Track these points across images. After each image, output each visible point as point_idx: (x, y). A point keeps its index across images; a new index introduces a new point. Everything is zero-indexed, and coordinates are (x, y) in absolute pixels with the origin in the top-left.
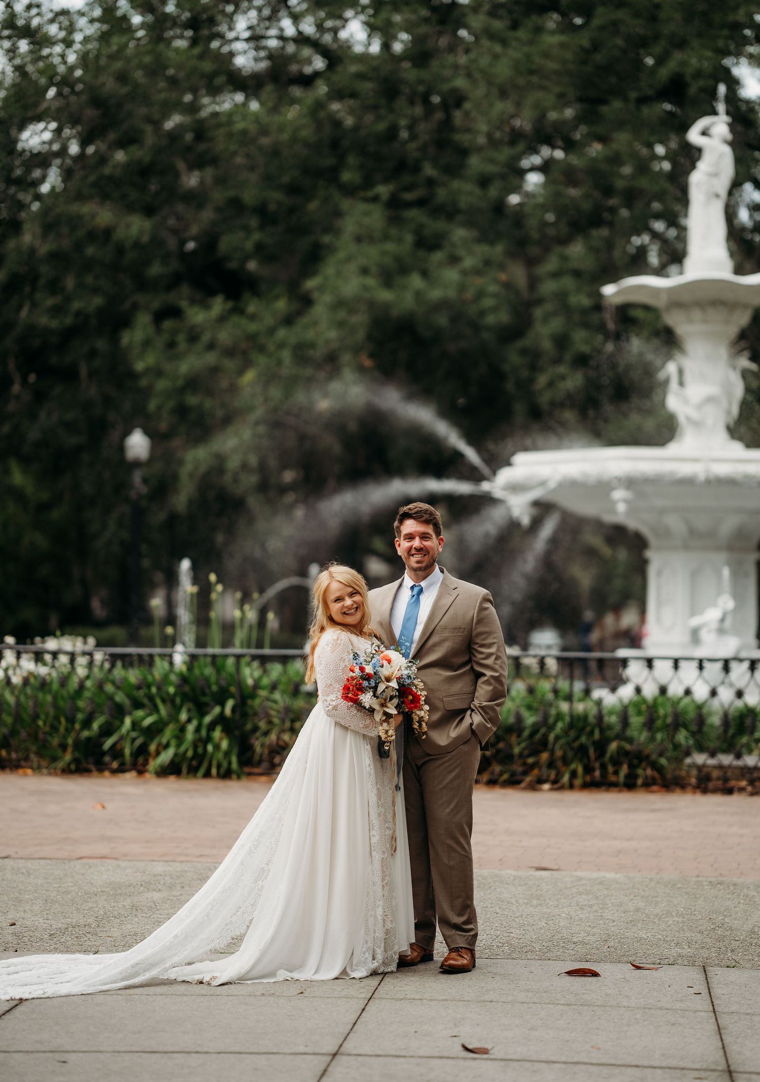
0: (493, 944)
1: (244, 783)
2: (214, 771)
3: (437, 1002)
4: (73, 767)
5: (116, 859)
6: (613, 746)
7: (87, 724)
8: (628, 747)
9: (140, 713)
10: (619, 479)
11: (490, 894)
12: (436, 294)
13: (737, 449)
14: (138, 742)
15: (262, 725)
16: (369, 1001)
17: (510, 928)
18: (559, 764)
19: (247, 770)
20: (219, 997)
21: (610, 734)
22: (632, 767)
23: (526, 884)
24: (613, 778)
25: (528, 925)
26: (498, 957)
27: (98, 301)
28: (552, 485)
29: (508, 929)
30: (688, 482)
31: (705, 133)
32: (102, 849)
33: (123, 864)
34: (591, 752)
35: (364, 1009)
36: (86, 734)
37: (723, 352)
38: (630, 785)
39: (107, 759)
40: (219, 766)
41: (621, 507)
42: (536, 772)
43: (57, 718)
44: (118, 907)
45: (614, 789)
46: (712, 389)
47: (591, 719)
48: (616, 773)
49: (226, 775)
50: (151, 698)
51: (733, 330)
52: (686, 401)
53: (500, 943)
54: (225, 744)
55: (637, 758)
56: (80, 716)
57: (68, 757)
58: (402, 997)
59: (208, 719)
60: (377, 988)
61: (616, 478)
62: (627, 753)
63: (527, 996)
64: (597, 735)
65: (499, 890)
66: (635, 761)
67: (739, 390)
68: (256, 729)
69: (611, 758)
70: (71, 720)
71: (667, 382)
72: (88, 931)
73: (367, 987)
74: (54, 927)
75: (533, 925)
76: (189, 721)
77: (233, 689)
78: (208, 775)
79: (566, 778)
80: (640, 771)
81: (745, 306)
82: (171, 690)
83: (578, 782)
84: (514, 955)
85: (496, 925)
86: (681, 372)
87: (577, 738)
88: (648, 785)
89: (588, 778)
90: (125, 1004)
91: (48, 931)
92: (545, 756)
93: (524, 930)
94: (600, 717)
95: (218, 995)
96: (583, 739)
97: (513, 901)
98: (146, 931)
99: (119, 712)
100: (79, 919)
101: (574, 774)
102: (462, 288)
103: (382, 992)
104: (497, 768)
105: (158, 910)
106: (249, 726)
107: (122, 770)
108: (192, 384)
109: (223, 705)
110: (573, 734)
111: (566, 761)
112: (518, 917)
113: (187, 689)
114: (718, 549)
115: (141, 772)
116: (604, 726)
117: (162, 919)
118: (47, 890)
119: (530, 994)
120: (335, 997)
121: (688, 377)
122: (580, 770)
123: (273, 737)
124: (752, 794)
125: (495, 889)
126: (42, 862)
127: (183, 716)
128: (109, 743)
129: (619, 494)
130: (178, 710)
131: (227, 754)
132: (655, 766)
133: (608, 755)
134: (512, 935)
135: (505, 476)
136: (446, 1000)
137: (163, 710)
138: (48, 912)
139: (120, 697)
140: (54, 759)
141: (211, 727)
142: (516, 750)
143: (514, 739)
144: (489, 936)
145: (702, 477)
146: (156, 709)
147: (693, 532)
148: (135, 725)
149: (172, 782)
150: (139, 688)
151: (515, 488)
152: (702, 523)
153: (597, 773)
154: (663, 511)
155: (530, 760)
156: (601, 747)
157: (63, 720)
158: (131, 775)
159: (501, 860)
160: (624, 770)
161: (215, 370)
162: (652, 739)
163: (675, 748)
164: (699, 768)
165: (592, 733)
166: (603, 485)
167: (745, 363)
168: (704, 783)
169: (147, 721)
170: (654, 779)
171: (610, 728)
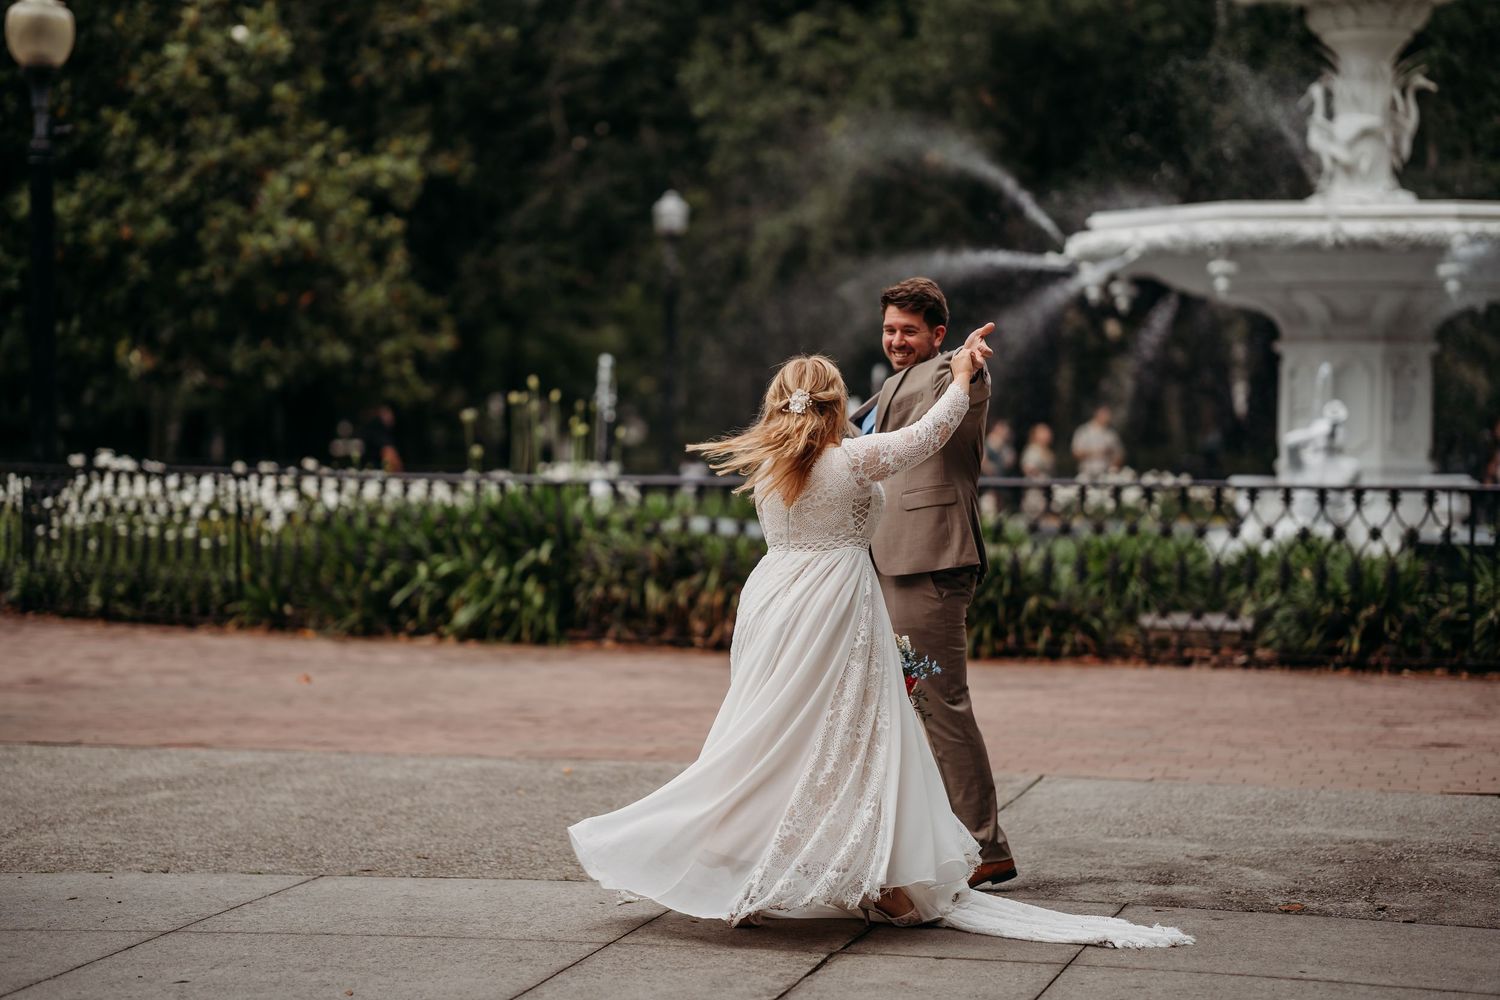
1: (564, 651)
2: (525, 635)
4: (359, 628)
6: (1032, 603)
7: (377, 572)
8: (1051, 603)
9: (436, 558)
10: (1216, 246)
13: (1405, 202)
14: (439, 593)
15: (586, 573)
19: (571, 632)
21: (1029, 587)
22: (1058, 631)
24: (1032, 646)
27: (652, 27)
28: (1133, 255)
30: (1312, 247)
34: (1001, 610)
36: (376, 586)
37: (1387, 67)
38: (1053, 654)
39: (403, 618)
40: (532, 627)
41: (1221, 284)
43: (341, 565)
45: (1033, 660)
46: (1371, 119)
47: (1004, 568)
48: (1035, 638)
49: (541, 639)
50: (454, 540)
51: (1404, 37)
52: (1331, 137)
54: (538, 600)
55: (1064, 619)
56: (371, 562)
57: (354, 616)
59: (520, 566)
61: (1212, 244)
62: (1050, 613)
64: (1006, 589)
66: (1061, 623)
67: (1411, 120)
68: (579, 580)
69: (1029, 618)
70: (359, 567)
71: (1310, 111)
76: (496, 568)
77: (552, 528)
78: (517, 640)
80: (1067, 638)
81: (1418, 3)
82: (476, 528)
83: (985, 650)
86: (1329, 95)
87: (980, 593)
88: (1077, 654)
89: (999, 646)
94: (1016, 565)
96: (990, 594)
99: (416, 555)
101: (979, 641)
106: (572, 577)
107: (419, 632)
108: (769, 132)
109: (538, 546)
113: (497, 528)
114: (1372, 338)
115: (441, 637)
116: (1022, 576)
121: (1338, 105)
122: (987, 633)
123: (598, 591)
124: (1216, 666)
127: (489, 564)
128: (398, 598)
129: (1218, 267)
130: (483, 554)
131: (544, 610)
132: (1087, 629)
133: (1023, 618)
135: (1076, 245)
137: (468, 553)
139: (418, 539)
140: (340, 617)
141: (524, 577)
145: (1329, 241)
146: (458, 552)
147: (1336, 316)
148: (431, 576)
149: (473, 649)
150: (439, 525)
151: (1094, 258)
152: (1348, 304)
153: (1011, 639)
154: (1288, 289)
156: (1015, 602)
157: (350, 571)
158: (428, 641)
160: (1046, 634)
161: (802, 115)
162: (1085, 593)
163: (1119, 605)
164: (1145, 632)
165: (1001, 586)
166: (1197, 255)
167: (1420, 81)
168: (1154, 651)
169: (445, 568)
170: (1085, 646)
171: (1029, 578)
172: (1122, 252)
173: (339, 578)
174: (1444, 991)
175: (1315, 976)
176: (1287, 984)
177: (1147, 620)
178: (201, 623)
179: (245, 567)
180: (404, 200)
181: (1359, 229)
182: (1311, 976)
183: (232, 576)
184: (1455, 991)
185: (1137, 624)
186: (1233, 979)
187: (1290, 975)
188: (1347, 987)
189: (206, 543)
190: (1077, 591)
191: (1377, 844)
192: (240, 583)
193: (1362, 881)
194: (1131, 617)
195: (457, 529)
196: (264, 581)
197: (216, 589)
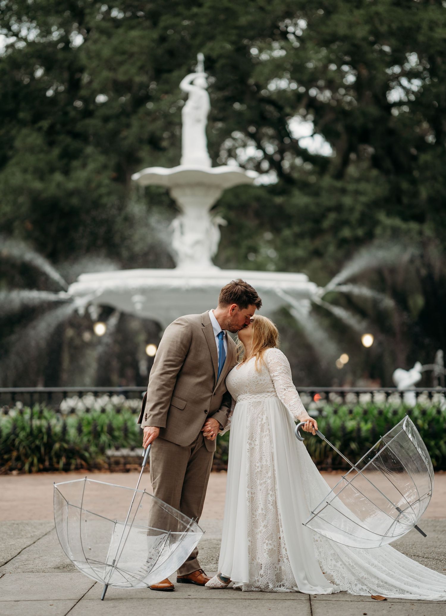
6: (57, 446)
8: (66, 446)
10: (136, 289)
12: (71, 185)
18: (23, 458)
21: (55, 439)
22: (68, 458)
24: (56, 466)
28: (99, 293)
31: (192, 83)
34: (42, 449)
37: (205, 213)
38: (66, 469)
41: (138, 306)
42: (10, 464)
45: (57, 472)
46: (199, 236)
47: (44, 430)
48: (58, 463)
51: (212, 201)
52: (183, 243)
55: (71, 453)
62: (65, 450)
64: (45, 440)
66: (70, 455)
69: (55, 453)
71: (173, 231)
79: (27, 467)
80: (73, 461)
81: (217, 187)
83: (34, 469)
86: (182, 226)
87: (33, 442)
88: (78, 469)
89: (41, 466)
92: (15, 454)
94: (49, 428)
96: (37, 442)
101: (32, 464)
110: (31, 439)
111: (27, 456)
116: (52, 433)
121: (185, 229)
122: (35, 461)
129: (137, 299)
132: (83, 458)
133: (53, 453)
135: (73, 289)
145: (184, 288)
153: (47, 463)
154: (167, 308)
156: (49, 446)
160: (63, 460)
162: (82, 440)
163: (97, 445)
164: (109, 458)
165: (43, 438)
166: (128, 294)
167: (220, 220)
168: (113, 466)
170: (82, 465)
171: (56, 434)
172: (94, 292)
174: (252, 599)
175: (195, 597)
176: (183, 601)
177: (110, 452)
181: (197, 283)
182: (193, 597)
184: (257, 599)
185: (105, 454)
186: (158, 600)
187: (184, 597)
188: (210, 600)
190: (78, 440)
191: (217, 540)
193: (212, 556)
194: (102, 450)
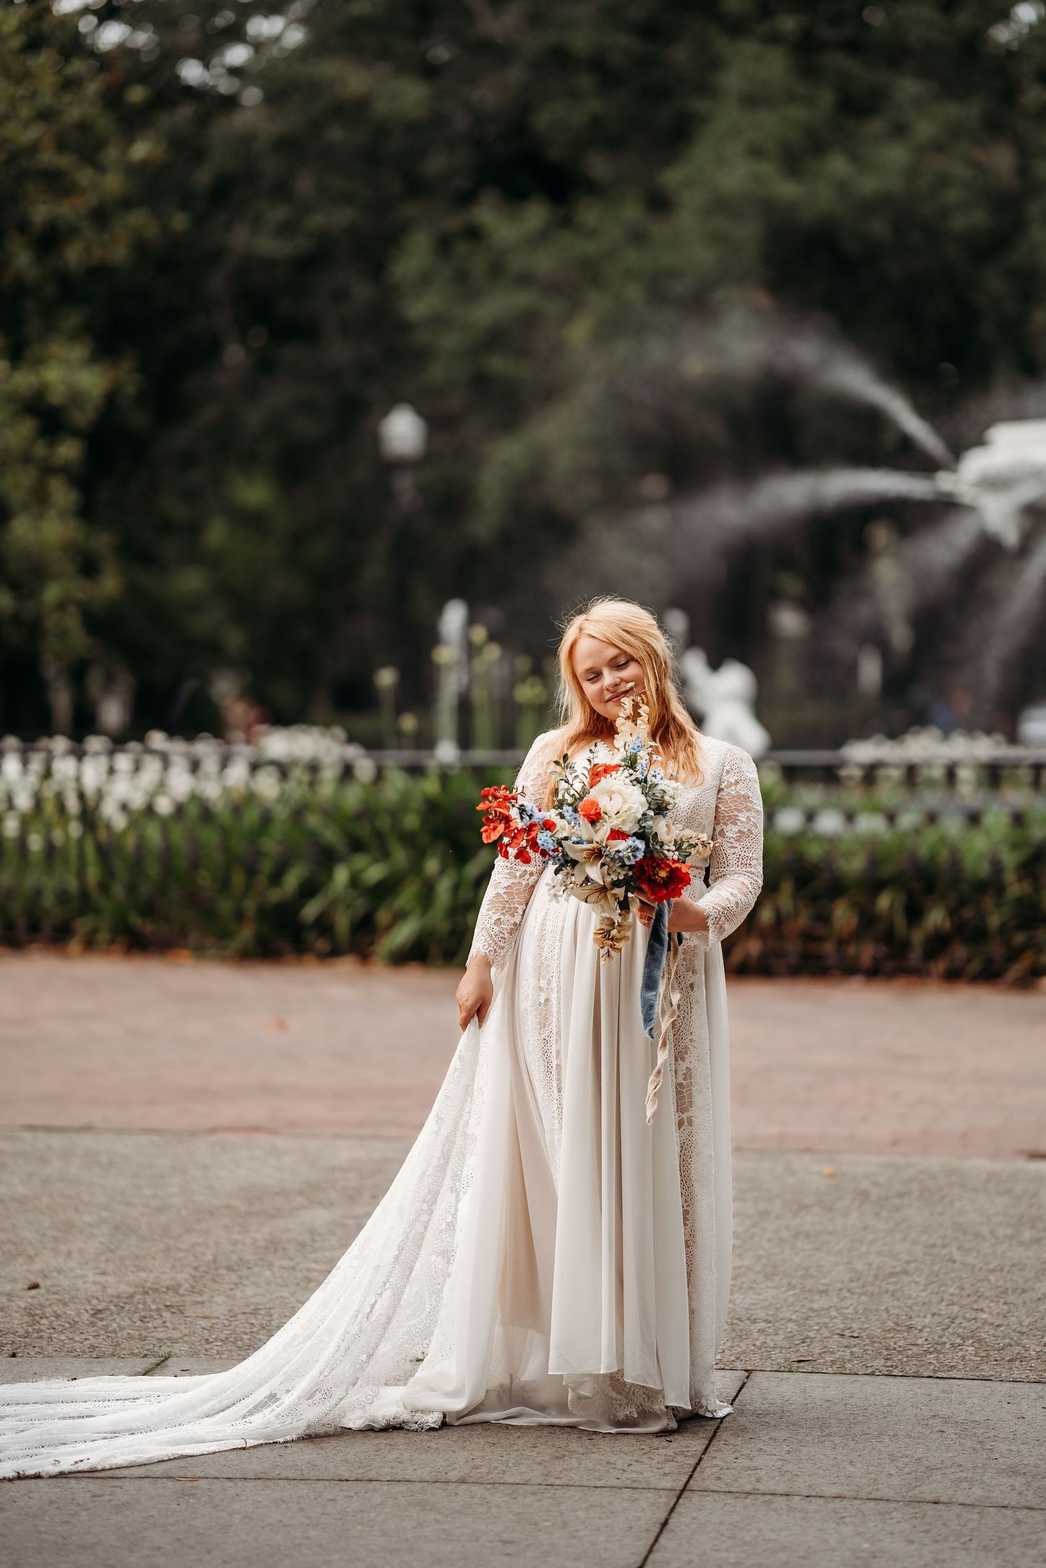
0: (944, 1339)
3: (821, 1501)
4: (254, 949)
5: (274, 1132)
7: (276, 878)
9: (360, 861)
11: (942, 1214)
12: (869, 185)
14: (361, 905)
16: (679, 1498)
17: (979, 1297)
20: (371, 1486)
23: (1010, 1192)
25: (1014, 1291)
26: (953, 1374)
27: (348, 215)
29: (975, 1302)
32: (256, 1111)
33: (282, 1143)
35: (665, 1524)
36: (275, 896)
39: (311, 936)
42: (1028, 957)
43: (227, 869)
44: (244, 1244)
50: (379, 836)
53: (959, 1336)
56: (266, 867)
57: (246, 933)
58: (748, 1488)
59: (472, 870)
60: (700, 1460)
63: (1013, 1487)
65: (958, 1205)
70: (251, 871)
72: (168, 1303)
73: (679, 1458)
74: (110, 1291)
75: (1024, 1291)
76: (442, 872)
82: (412, 821)
84: (987, 1370)
85: (951, 1290)
90: (174, 1505)
91: (95, 1302)
93: (1005, 1303)
95: (370, 1480)
97: (985, 1230)
98: (277, 1302)
99: (327, 858)
100: (163, 1273)
102: (912, 172)
103: (708, 1472)
104: (960, 952)
105: (315, 1250)
107: (334, 953)
112: (993, 1271)
113: (438, 821)
115: (365, 957)
117: (315, 1274)
118: (128, 1204)
119: (1019, 1481)
120: (611, 1487)
125: (951, 1203)
126: (143, 1140)
127: (432, 865)
128: (311, 911)
130: (422, 853)
134: (984, 1316)
136: (841, 1497)
137: (400, 856)
138: (110, 1255)
139: (330, 835)
140: (224, 935)
142: (994, 921)
143: (988, 902)
144: (937, 1319)
146: (387, 851)
148: (355, 881)
150: (360, 818)
151: (995, 483)
155: (1019, 938)
158: (347, 965)
159: (964, 1135)
169: (375, 873)
173: (224, 885)
178: (30, 942)
179: (93, 874)
180: (82, 418)
183: (72, 884)
189: (36, 843)
192: (84, 893)
195: (384, 823)
196: (118, 890)
197: (48, 901)
